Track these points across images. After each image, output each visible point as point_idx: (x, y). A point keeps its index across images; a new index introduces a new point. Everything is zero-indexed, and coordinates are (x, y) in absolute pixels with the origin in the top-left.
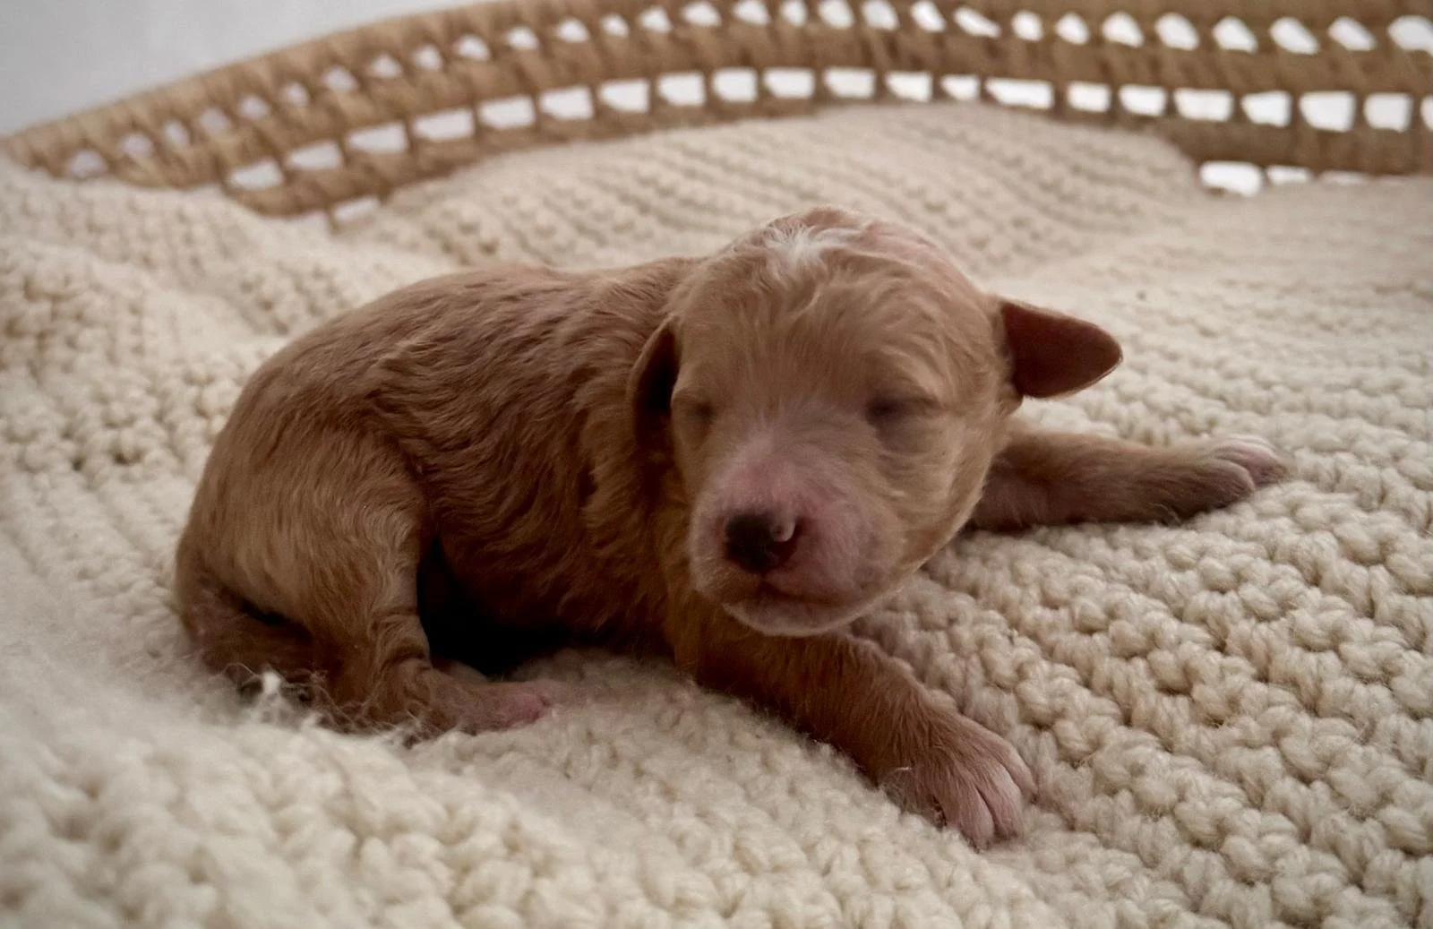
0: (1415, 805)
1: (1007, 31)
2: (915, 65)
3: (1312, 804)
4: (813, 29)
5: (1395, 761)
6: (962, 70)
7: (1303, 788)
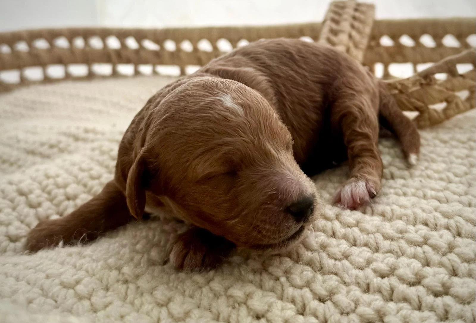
0: (369, 305)
1: (162, 48)
2: (128, 61)
3: (327, 311)
4: (88, 49)
5: (357, 288)
6: (146, 62)
7: (322, 304)
